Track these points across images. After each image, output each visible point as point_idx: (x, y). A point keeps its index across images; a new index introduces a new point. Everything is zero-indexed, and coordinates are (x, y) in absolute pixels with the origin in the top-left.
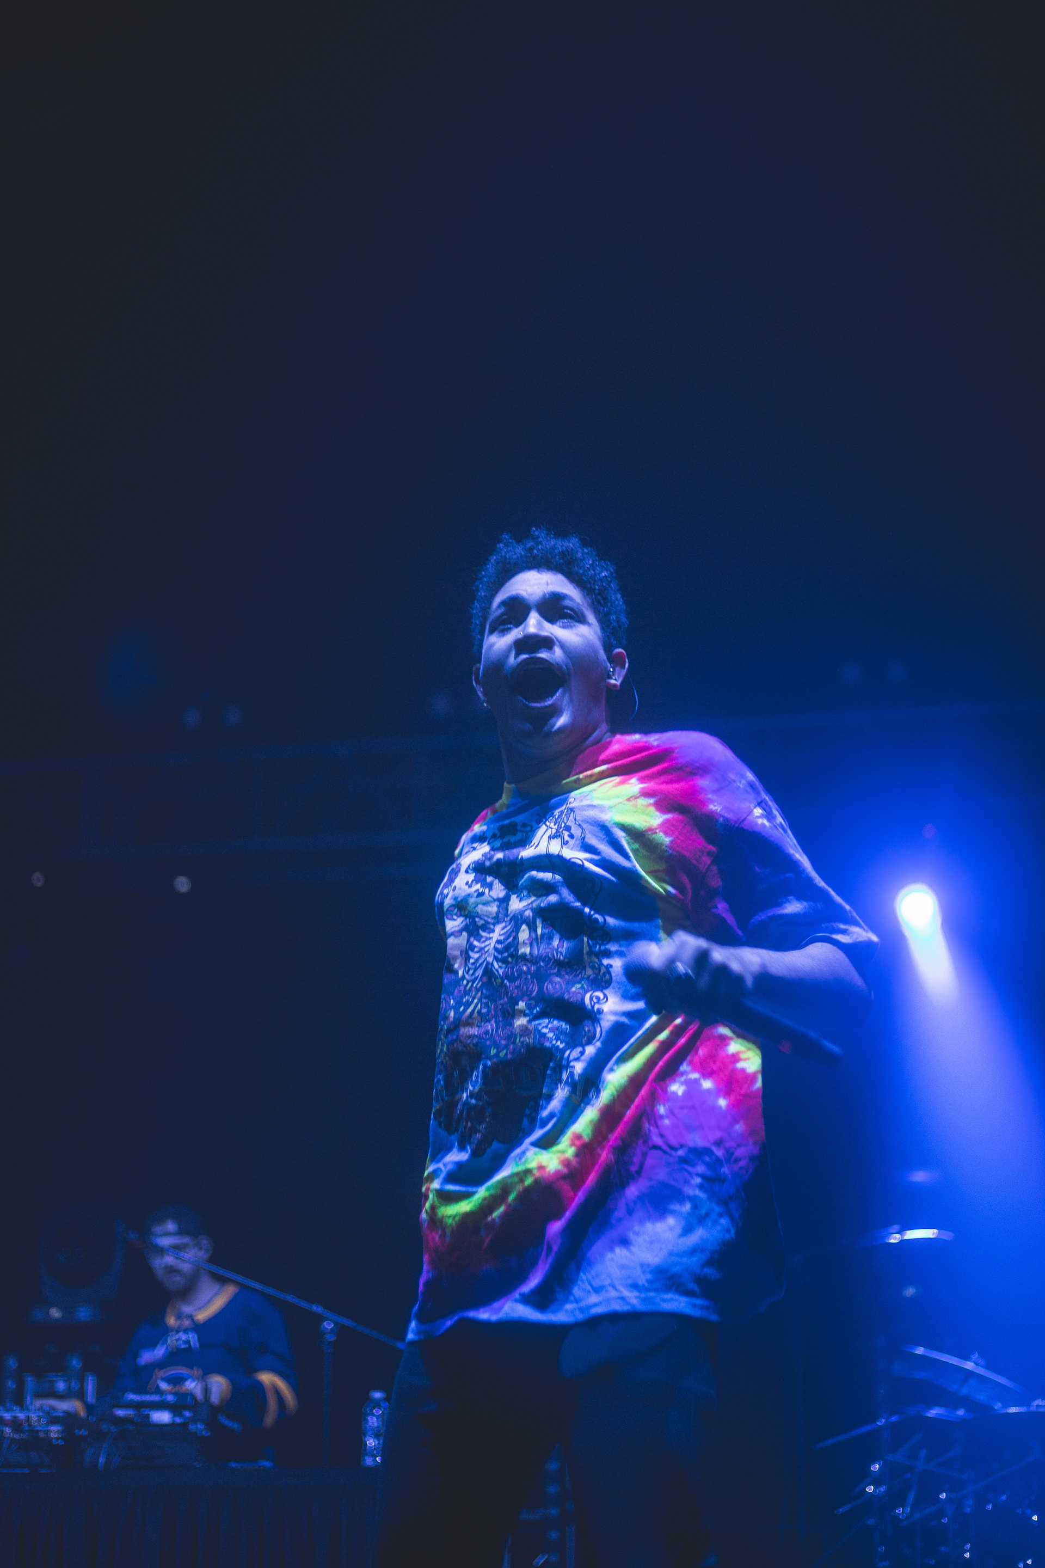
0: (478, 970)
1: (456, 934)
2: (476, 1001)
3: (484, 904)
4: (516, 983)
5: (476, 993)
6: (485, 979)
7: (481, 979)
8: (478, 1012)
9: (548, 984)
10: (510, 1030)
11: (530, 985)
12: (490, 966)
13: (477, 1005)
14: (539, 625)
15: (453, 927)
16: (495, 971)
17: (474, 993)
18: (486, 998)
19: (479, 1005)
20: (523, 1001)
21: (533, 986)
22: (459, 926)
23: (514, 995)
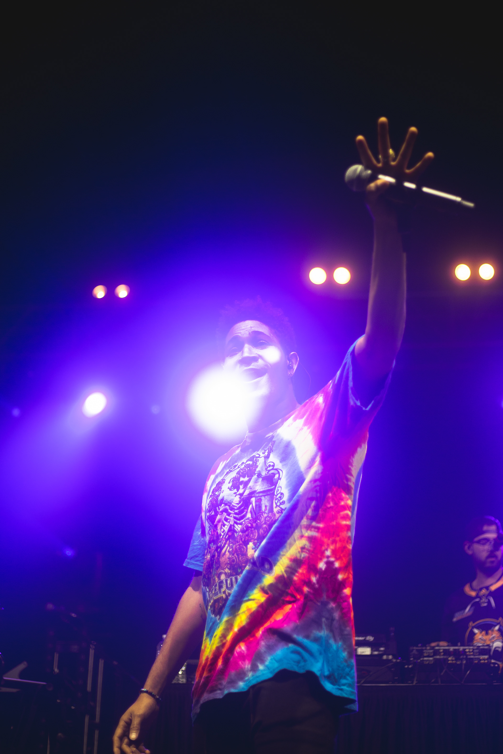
2: (226, 545)
4: (246, 533)
5: (226, 542)
6: (230, 533)
7: (227, 534)
9: (261, 530)
10: (246, 558)
11: (254, 533)
13: (227, 547)
14: (250, 350)
17: (224, 541)
18: (231, 543)
19: (229, 547)
20: (251, 542)
21: (255, 534)
23: (246, 540)
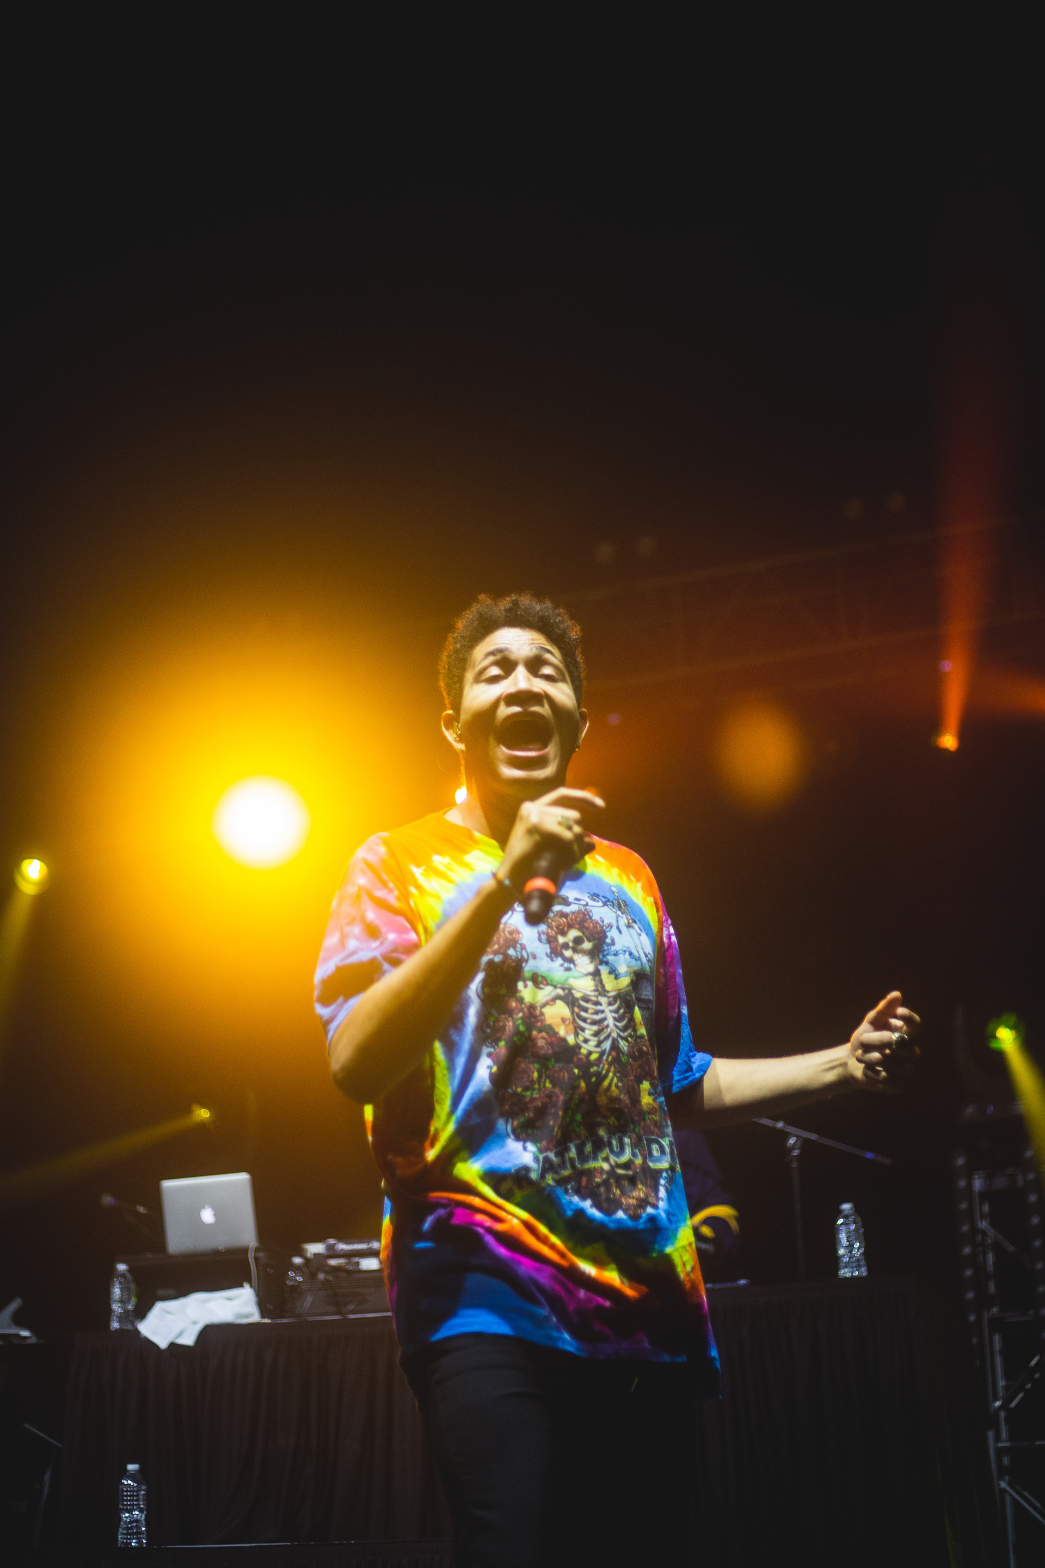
0: (604, 1044)
1: (551, 1003)
2: (611, 1075)
3: (575, 978)
4: (639, 1062)
6: (614, 1053)
7: (609, 1054)
8: (615, 1085)
12: (616, 1042)
15: (544, 997)
16: (621, 1047)
17: (606, 1066)
20: (646, 1080)
22: (549, 994)
